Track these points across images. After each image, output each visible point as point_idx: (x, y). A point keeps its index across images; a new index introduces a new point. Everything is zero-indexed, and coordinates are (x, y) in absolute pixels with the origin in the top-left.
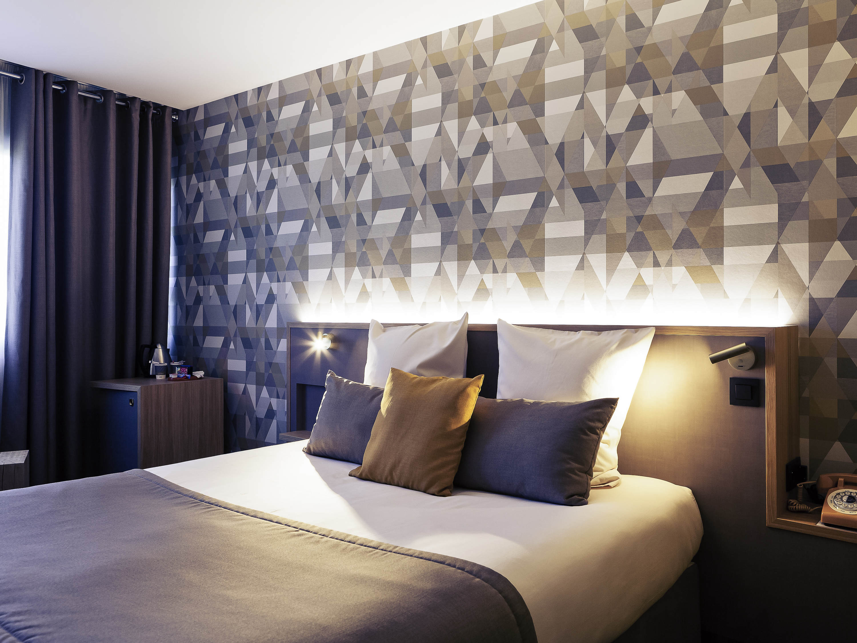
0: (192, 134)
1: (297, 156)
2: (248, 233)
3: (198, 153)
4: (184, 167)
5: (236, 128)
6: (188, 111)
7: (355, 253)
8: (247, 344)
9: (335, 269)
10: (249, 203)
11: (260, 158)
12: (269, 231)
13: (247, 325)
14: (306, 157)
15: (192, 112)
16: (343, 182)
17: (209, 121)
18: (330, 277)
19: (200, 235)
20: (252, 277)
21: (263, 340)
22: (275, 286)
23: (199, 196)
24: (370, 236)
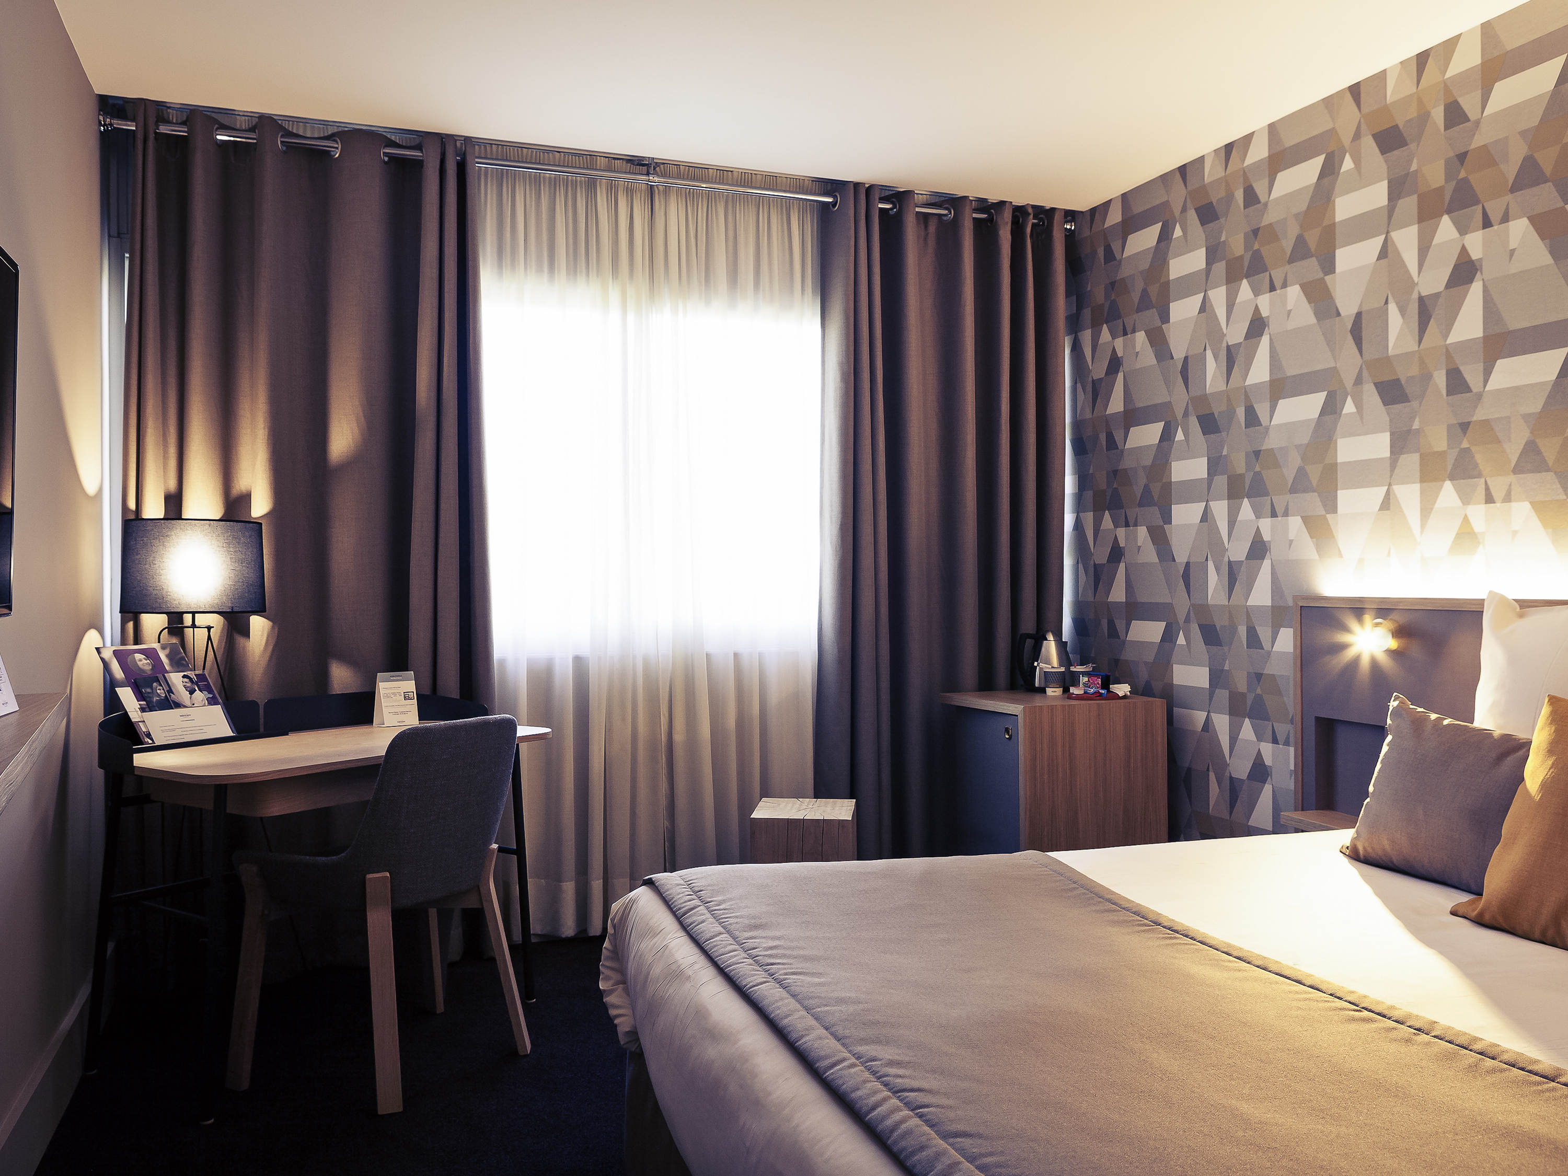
0: (1101, 252)
1: (1310, 268)
2: (1209, 424)
3: (1113, 284)
4: (1087, 313)
5: (1184, 230)
6: (1093, 211)
7: (1442, 454)
8: (1211, 635)
9: (1396, 488)
10: (1212, 367)
11: (1232, 279)
12: (1252, 419)
13: (1211, 600)
14: (1329, 266)
15: (1098, 212)
16: (1414, 308)
17: (1131, 224)
18: (1387, 504)
19: (1118, 435)
20: (1220, 508)
21: (1242, 631)
22: (1266, 526)
23: (1115, 364)
24: (1480, 414)
